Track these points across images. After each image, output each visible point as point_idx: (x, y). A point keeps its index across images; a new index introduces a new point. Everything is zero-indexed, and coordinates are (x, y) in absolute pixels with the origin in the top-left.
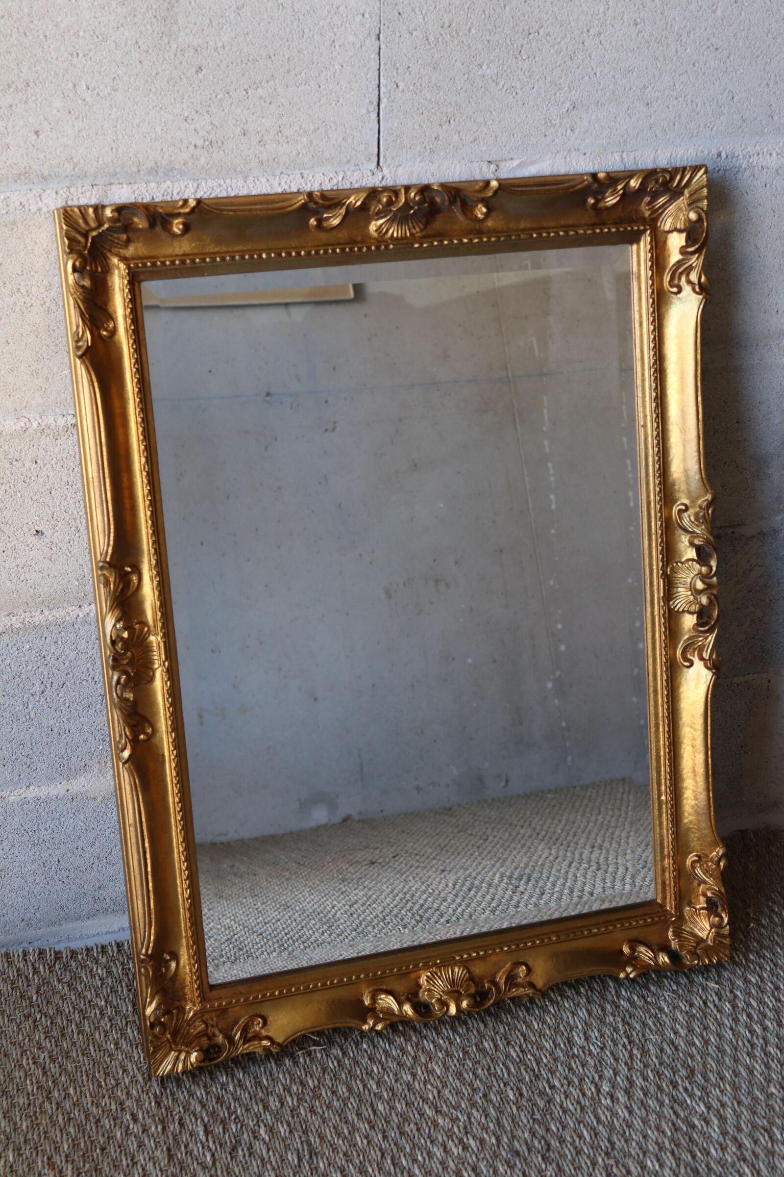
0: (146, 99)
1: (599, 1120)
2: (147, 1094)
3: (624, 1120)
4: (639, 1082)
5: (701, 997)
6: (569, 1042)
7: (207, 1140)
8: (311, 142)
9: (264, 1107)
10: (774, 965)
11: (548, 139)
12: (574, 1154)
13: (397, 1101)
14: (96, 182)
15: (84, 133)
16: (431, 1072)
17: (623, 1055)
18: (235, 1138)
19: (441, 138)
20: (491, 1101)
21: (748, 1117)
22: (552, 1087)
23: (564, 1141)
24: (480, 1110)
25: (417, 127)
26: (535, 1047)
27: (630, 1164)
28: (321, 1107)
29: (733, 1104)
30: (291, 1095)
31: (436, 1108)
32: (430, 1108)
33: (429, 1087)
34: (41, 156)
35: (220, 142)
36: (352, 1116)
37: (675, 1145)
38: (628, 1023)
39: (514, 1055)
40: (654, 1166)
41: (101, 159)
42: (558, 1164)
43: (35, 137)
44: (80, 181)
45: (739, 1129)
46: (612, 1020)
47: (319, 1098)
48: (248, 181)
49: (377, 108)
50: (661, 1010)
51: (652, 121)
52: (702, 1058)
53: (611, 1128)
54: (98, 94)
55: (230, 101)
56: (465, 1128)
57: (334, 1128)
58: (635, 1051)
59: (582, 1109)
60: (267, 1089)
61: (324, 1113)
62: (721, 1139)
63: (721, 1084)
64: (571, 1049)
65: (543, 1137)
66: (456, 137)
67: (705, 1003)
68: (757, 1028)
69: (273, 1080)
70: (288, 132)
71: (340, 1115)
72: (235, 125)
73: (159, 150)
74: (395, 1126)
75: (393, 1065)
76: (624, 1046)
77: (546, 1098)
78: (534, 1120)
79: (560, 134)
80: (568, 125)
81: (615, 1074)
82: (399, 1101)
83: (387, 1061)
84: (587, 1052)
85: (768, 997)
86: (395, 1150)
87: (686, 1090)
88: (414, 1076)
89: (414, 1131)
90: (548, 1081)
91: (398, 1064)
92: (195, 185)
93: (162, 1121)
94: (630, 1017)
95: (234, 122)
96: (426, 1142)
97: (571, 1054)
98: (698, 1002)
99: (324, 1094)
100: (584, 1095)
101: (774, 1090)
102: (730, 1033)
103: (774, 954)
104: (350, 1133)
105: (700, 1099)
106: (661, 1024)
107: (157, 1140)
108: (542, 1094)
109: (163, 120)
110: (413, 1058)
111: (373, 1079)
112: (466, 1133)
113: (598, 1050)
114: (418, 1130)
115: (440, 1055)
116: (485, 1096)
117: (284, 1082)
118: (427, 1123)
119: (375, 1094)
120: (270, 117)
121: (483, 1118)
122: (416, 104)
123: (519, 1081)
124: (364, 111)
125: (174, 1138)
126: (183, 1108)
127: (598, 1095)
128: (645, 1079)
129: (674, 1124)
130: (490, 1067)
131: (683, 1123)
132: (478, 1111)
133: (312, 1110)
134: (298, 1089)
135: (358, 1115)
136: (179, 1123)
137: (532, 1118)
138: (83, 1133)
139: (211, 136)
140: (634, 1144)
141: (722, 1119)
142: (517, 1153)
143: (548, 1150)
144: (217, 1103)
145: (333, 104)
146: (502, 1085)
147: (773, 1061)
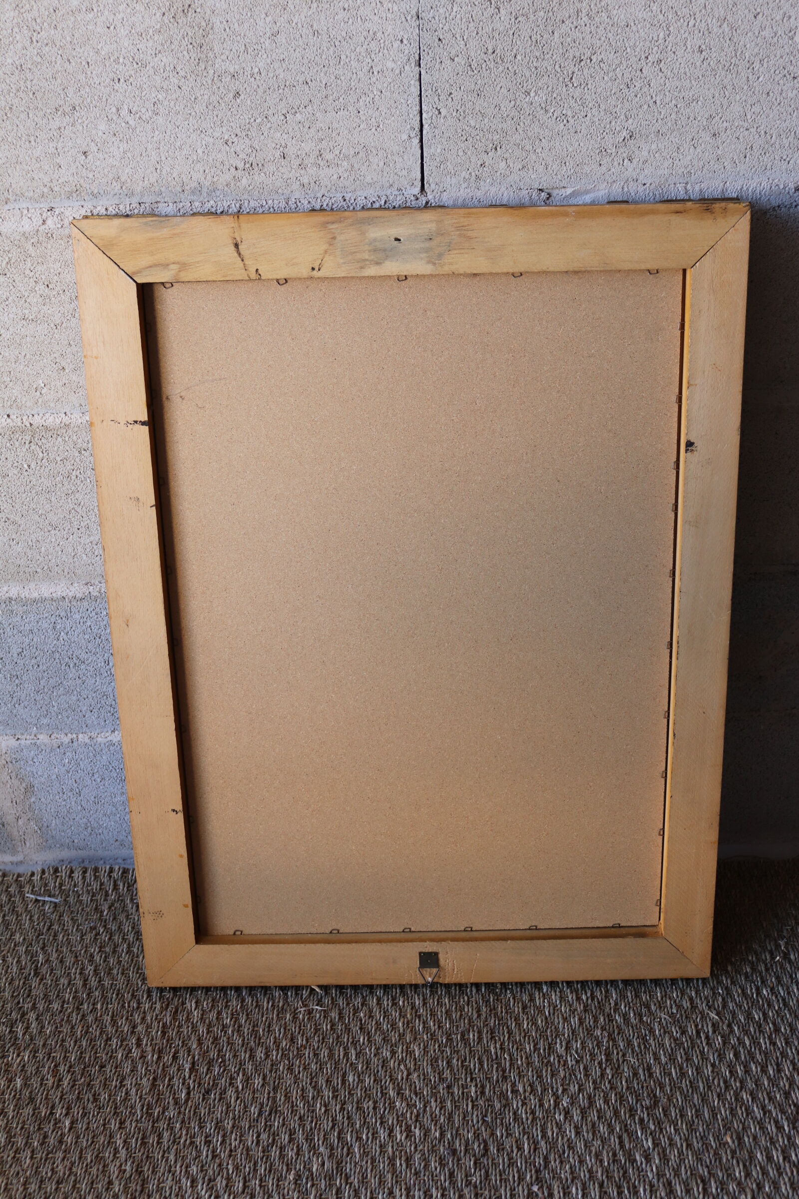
0: (186, 123)
1: (544, 1135)
2: (159, 1022)
3: (568, 1140)
4: (600, 1103)
5: (696, 1026)
6: (549, 1048)
7: (190, 1077)
8: (352, 166)
9: (250, 1056)
10: (784, 1005)
11: (604, 168)
12: (506, 1165)
13: (367, 1076)
14: (142, 201)
15: (129, 155)
16: (410, 1053)
17: (596, 1072)
18: (214, 1080)
19: (486, 164)
20: (452, 1094)
21: (691, 1163)
22: (515, 1092)
23: (503, 1149)
24: (439, 1100)
25: (461, 153)
26: (515, 1047)
27: (555, 1187)
28: (299, 1067)
29: (682, 1145)
30: (278, 1050)
31: (400, 1089)
32: (394, 1089)
33: (402, 1067)
34: (91, 176)
35: (260, 165)
36: (322, 1081)
37: (607, 1177)
38: (614, 1040)
39: (493, 1051)
40: (577, 1194)
41: (146, 179)
42: (487, 1172)
43: (84, 157)
44: (128, 199)
45: (677, 1174)
46: (599, 1034)
47: (301, 1057)
48: (290, 203)
49: (419, 134)
50: (652, 1031)
51: (719, 152)
52: (671, 1090)
53: (552, 1145)
54: (140, 118)
55: (269, 125)
56: (418, 1116)
57: (302, 1090)
58: (608, 1071)
59: (534, 1119)
60: (260, 1039)
61: (299, 1073)
62: (655, 1181)
63: (679, 1122)
64: (549, 1055)
65: (485, 1141)
66: (503, 165)
67: (698, 1033)
68: (740, 1070)
69: (269, 1031)
70: (329, 156)
71: (312, 1079)
72: (275, 148)
73: (202, 171)
74: (355, 1100)
75: (378, 1038)
76: (600, 1063)
77: (504, 1102)
78: (484, 1121)
79: (616, 163)
80: (625, 155)
81: (579, 1090)
82: (370, 1076)
83: (375, 1033)
84: (562, 1063)
85: (764, 1038)
86: (346, 1124)
87: (642, 1120)
88: (393, 1053)
89: (371, 1109)
90: (514, 1085)
91: (384, 1039)
92: (238, 205)
93: (160, 1052)
94: (619, 1034)
95: (274, 145)
96: (376, 1122)
97: (545, 1061)
98: (691, 1030)
99: (307, 1055)
100: (541, 1105)
101: (729, 1140)
102: (710, 1069)
103: (789, 993)
104: (313, 1098)
105: (651, 1134)
106: (645, 1047)
107: (149, 1068)
108: (503, 1095)
109: (204, 142)
110: (400, 1034)
111: (356, 1049)
112: (417, 1121)
113: (574, 1062)
114: (375, 1108)
115: (425, 1037)
116: (449, 1087)
117: (277, 1035)
118: (385, 1103)
119: (351, 1064)
120: (310, 141)
121: (438, 1109)
122: (459, 131)
123: (487, 1078)
124: (405, 137)
125: (163, 1069)
126: (183, 1042)
127: (554, 1108)
128: (606, 1101)
129: (615, 1155)
130: (466, 1059)
131: (624, 1155)
132: (436, 1101)
133: (290, 1069)
134: (286, 1045)
135: (328, 1081)
136: (173, 1056)
137: (482, 1118)
138: (93, 1048)
139: (251, 159)
140: (567, 1167)
141: (664, 1158)
142: (454, 1152)
143: (483, 1155)
144: (213, 1043)
145: (373, 130)
146: (469, 1079)
147: (741, 1108)
